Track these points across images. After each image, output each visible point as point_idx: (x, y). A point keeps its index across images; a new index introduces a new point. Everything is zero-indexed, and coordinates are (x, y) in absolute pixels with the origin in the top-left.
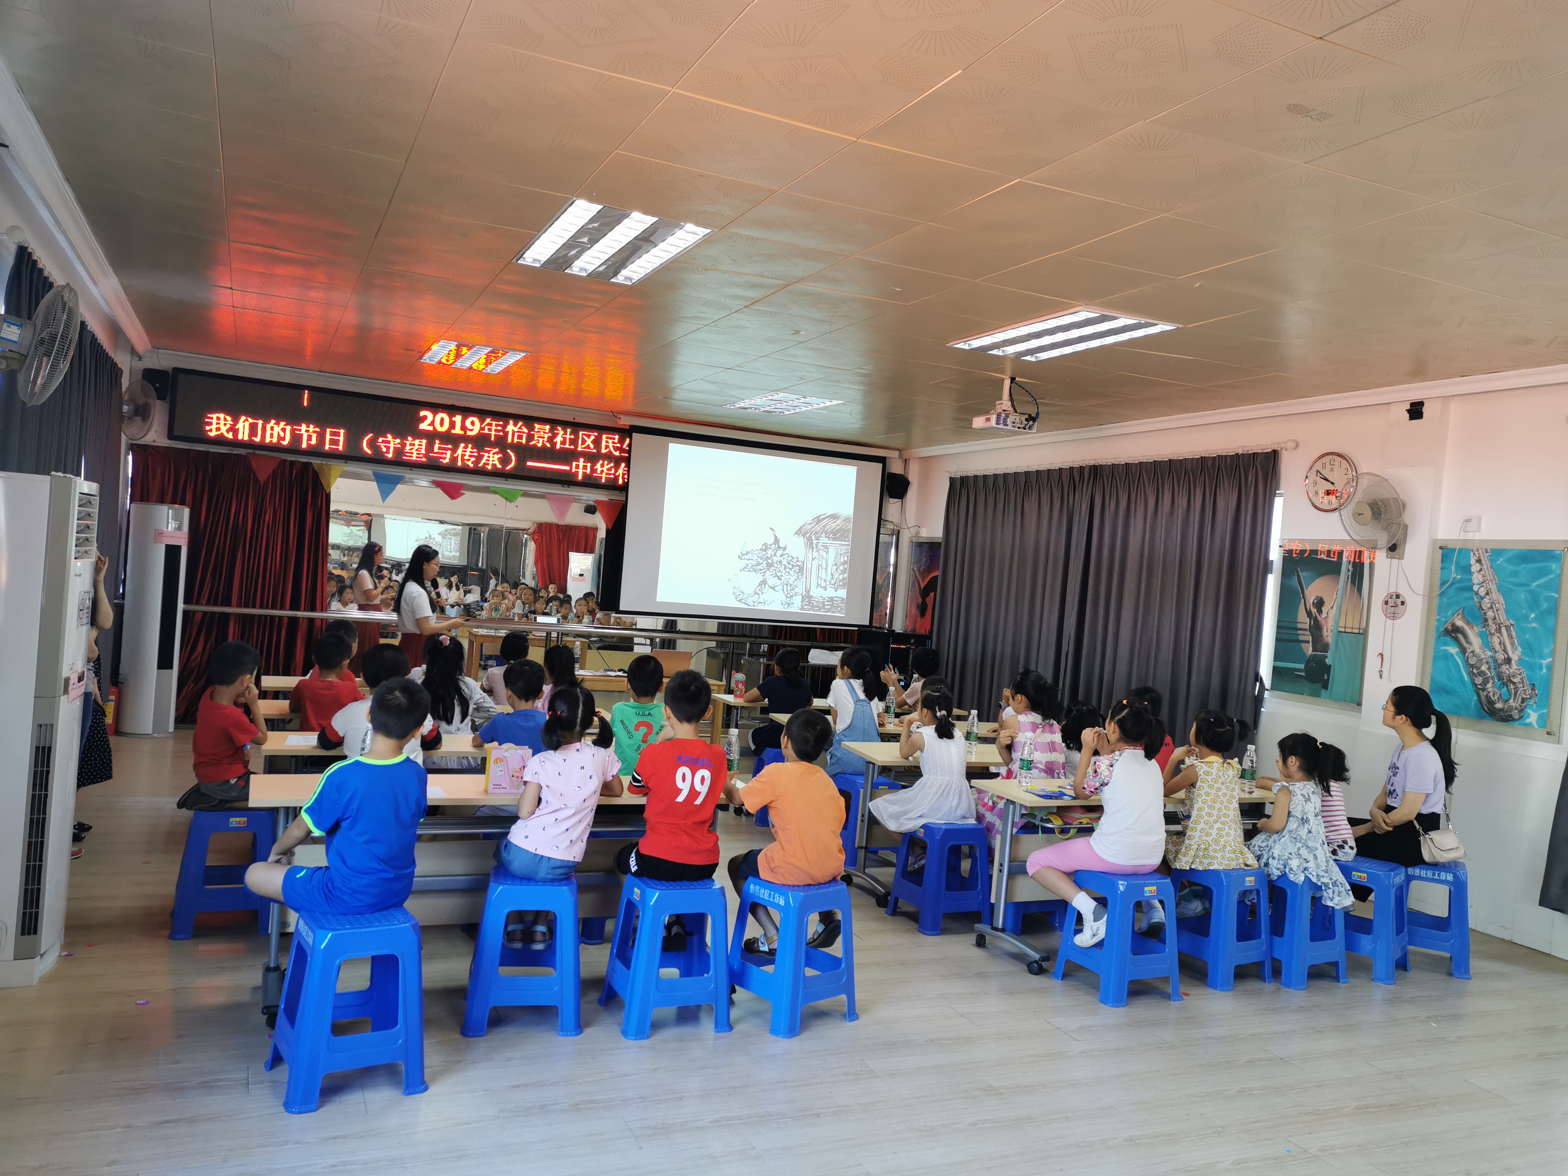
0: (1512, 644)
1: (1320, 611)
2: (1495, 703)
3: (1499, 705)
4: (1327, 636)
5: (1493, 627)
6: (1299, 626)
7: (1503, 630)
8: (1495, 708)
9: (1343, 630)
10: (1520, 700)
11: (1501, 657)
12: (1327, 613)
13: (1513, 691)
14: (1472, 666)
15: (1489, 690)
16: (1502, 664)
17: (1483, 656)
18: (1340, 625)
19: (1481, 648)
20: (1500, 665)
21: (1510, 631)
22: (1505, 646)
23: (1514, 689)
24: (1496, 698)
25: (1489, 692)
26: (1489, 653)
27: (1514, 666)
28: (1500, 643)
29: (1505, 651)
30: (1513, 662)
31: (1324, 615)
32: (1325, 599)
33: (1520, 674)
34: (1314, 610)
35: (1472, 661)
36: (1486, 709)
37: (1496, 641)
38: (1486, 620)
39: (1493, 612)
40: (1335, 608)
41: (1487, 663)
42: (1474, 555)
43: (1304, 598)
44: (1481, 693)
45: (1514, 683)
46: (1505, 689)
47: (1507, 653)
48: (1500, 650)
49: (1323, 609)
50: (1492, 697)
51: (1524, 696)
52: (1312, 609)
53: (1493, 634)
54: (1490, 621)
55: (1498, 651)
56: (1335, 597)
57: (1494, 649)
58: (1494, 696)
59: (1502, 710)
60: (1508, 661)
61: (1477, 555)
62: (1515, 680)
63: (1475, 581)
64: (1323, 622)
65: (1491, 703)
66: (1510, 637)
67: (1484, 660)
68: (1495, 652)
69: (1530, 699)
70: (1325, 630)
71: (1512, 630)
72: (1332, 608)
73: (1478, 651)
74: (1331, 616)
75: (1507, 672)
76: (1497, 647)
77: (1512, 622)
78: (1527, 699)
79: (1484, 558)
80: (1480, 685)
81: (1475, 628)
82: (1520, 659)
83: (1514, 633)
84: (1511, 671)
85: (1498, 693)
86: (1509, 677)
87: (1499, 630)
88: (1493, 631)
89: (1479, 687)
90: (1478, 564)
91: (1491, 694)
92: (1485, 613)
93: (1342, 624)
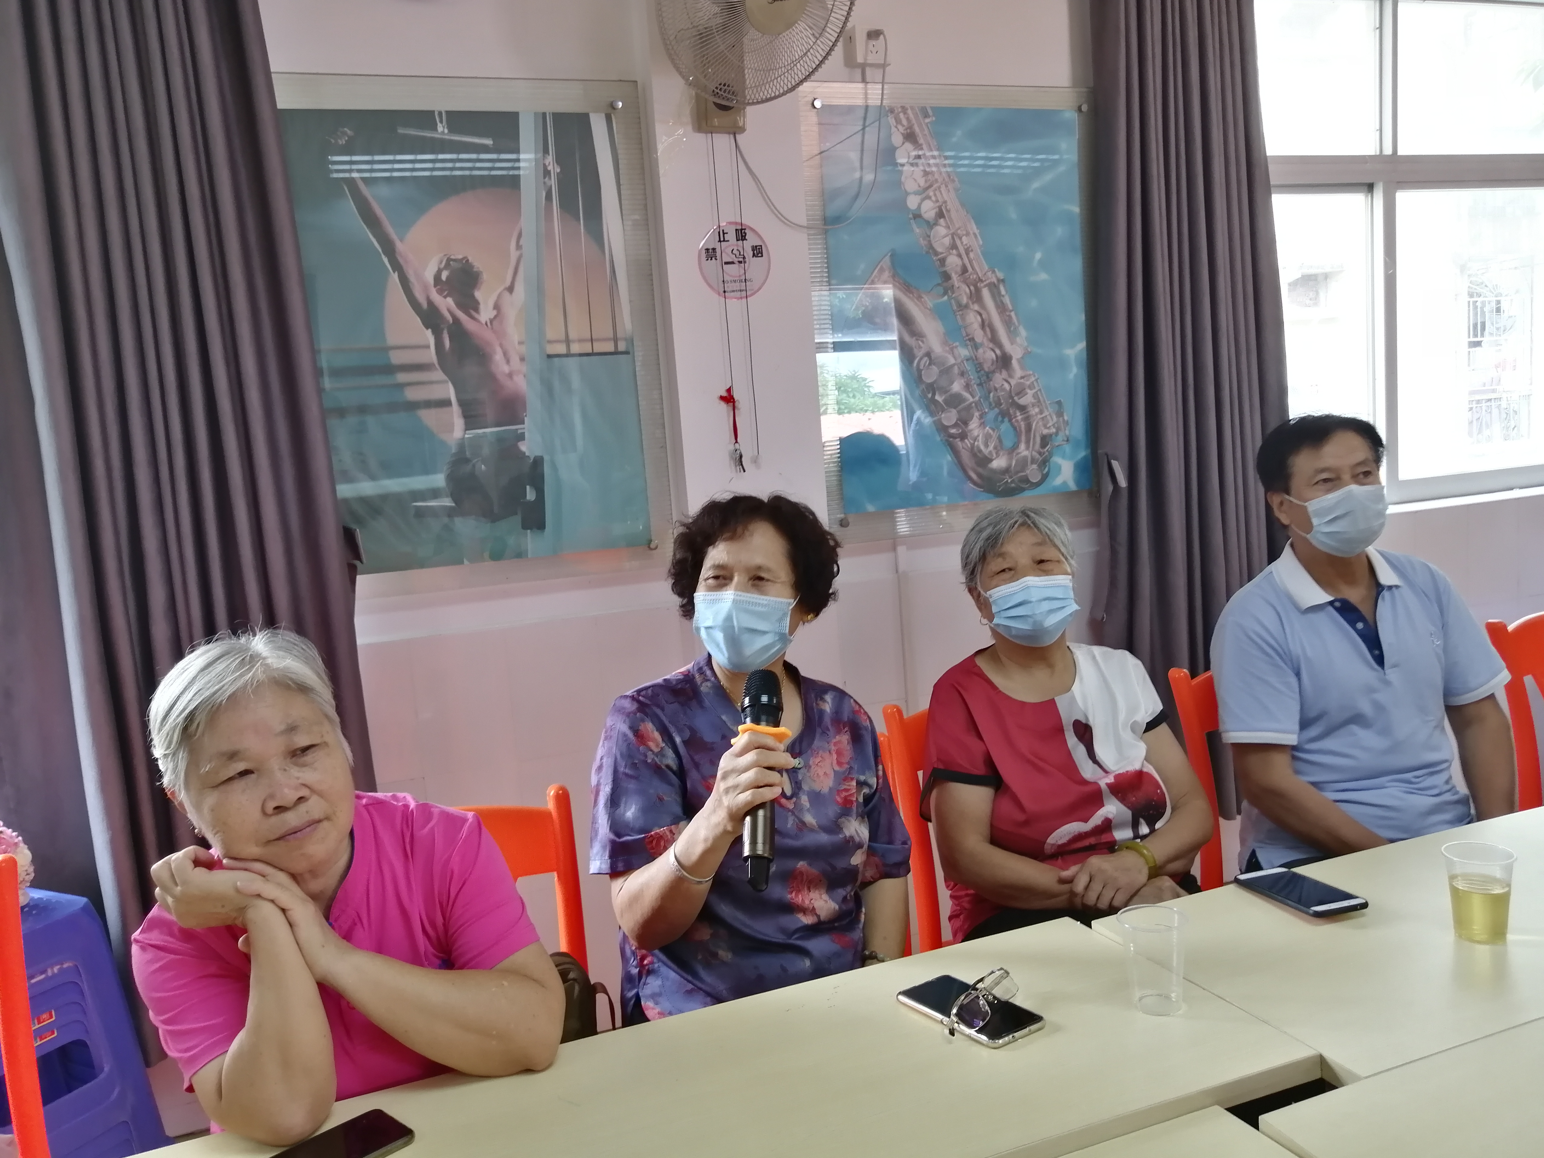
0: (1008, 323)
1: (470, 305)
2: (991, 460)
3: (999, 463)
4: (510, 375)
5: (963, 292)
6: (397, 358)
7: (986, 293)
8: (994, 471)
9: (561, 349)
10: (1038, 440)
11: (988, 355)
12: (497, 307)
13: (1023, 424)
14: (932, 388)
15: (976, 433)
16: (993, 372)
17: (952, 361)
18: (550, 335)
19: (945, 343)
20: (989, 376)
21: (999, 293)
22: (993, 331)
23: (1023, 419)
24: (991, 448)
25: (975, 439)
26: (964, 352)
27: (1018, 372)
28: (983, 326)
29: (994, 339)
30: (1014, 362)
31: (486, 313)
32: (478, 264)
33: (1031, 387)
34: (446, 304)
35: (931, 375)
36: (974, 476)
37: (973, 320)
38: (947, 277)
39: (960, 256)
40: (519, 288)
41: (962, 374)
42: (898, 121)
43: (397, 267)
44: (959, 443)
45: (1023, 409)
46: (1005, 426)
47: (1000, 346)
48: (986, 342)
49: (478, 294)
50: (982, 447)
51: (1045, 432)
52: (437, 298)
53: (966, 306)
54: (954, 276)
55: (982, 344)
56: (514, 254)
57: (972, 340)
58: (986, 445)
59: (1006, 471)
60: (1004, 361)
61: (905, 122)
62: (1022, 401)
63: (910, 186)
64: (487, 335)
65: (983, 461)
66: (1002, 308)
67: (956, 370)
68: (976, 347)
69: (1057, 434)
70: (498, 357)
71: (1003, 292)
72: (511, 289)
73: (938, 349)
74: (511, 314)
75: (1007, 386)
76: (979, 336)
77: (1001, 275)
78: (1051, 435)
79: (922, 130)
80: (955, 425)
81: (926, 298)
82: (1027, 354)
83: (1007, 300)
84: (1013, 382)
85: (995, 435)
86: (1012, 397)
87: (976, 296)
88: (965, 300)
89: (953, 431)
90: (908, 146)
91: (980, 444)
92: (943, 261)
93: (554, 331)
